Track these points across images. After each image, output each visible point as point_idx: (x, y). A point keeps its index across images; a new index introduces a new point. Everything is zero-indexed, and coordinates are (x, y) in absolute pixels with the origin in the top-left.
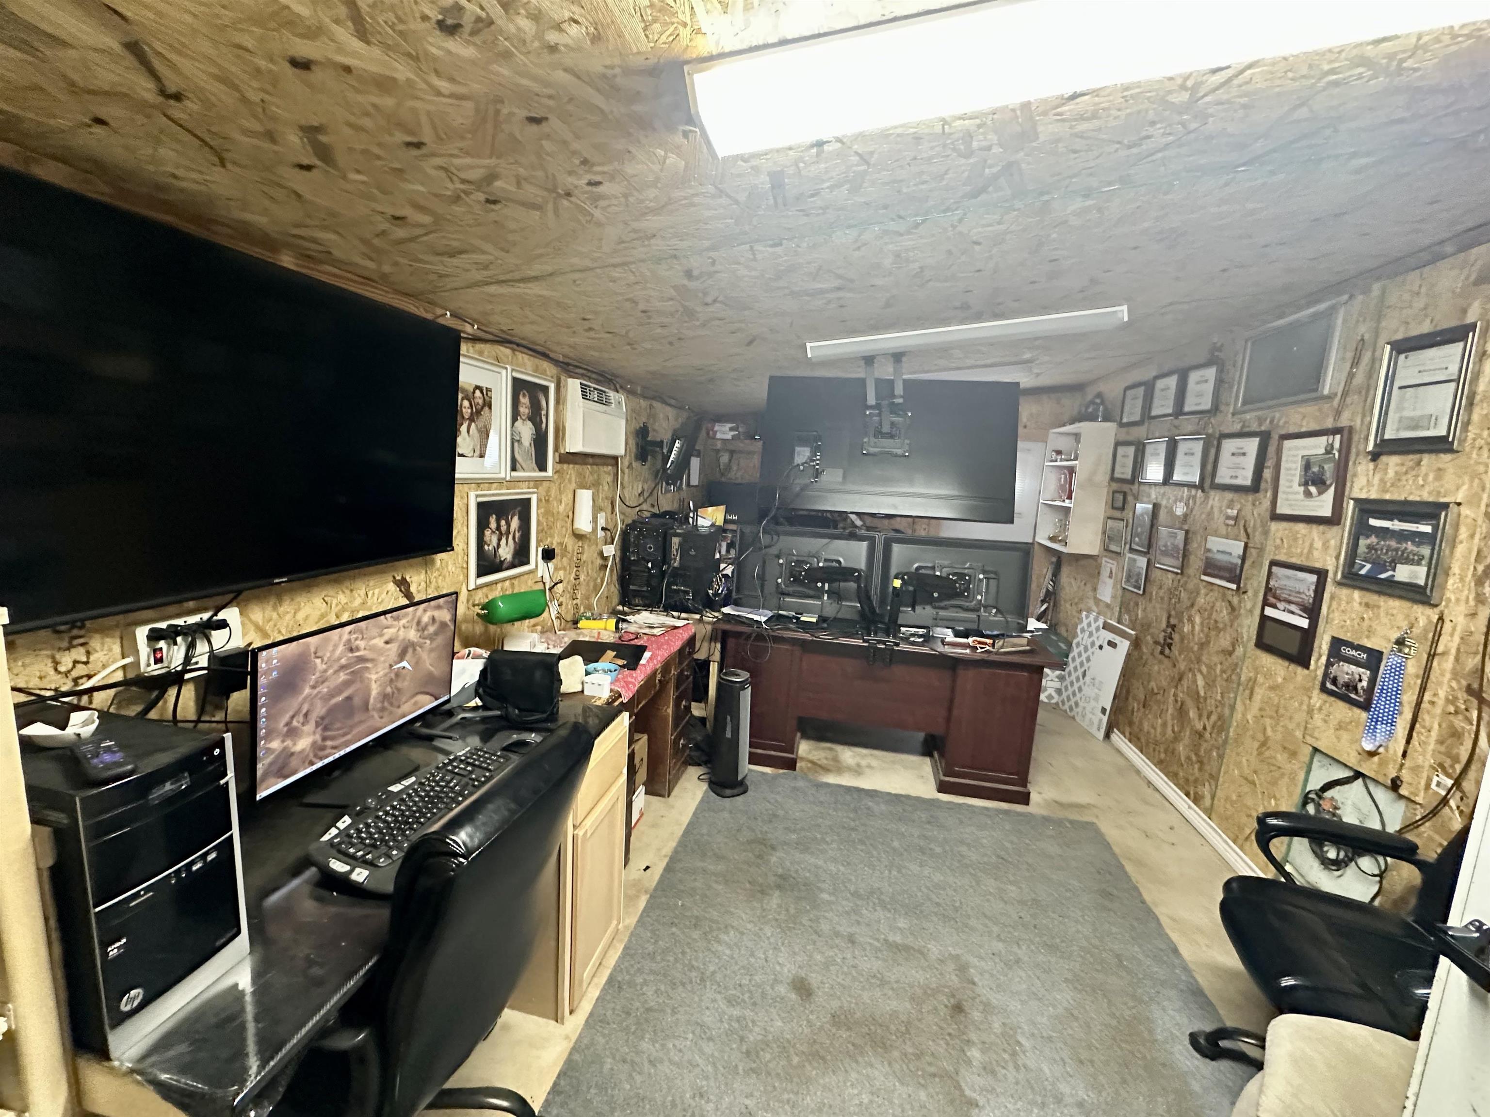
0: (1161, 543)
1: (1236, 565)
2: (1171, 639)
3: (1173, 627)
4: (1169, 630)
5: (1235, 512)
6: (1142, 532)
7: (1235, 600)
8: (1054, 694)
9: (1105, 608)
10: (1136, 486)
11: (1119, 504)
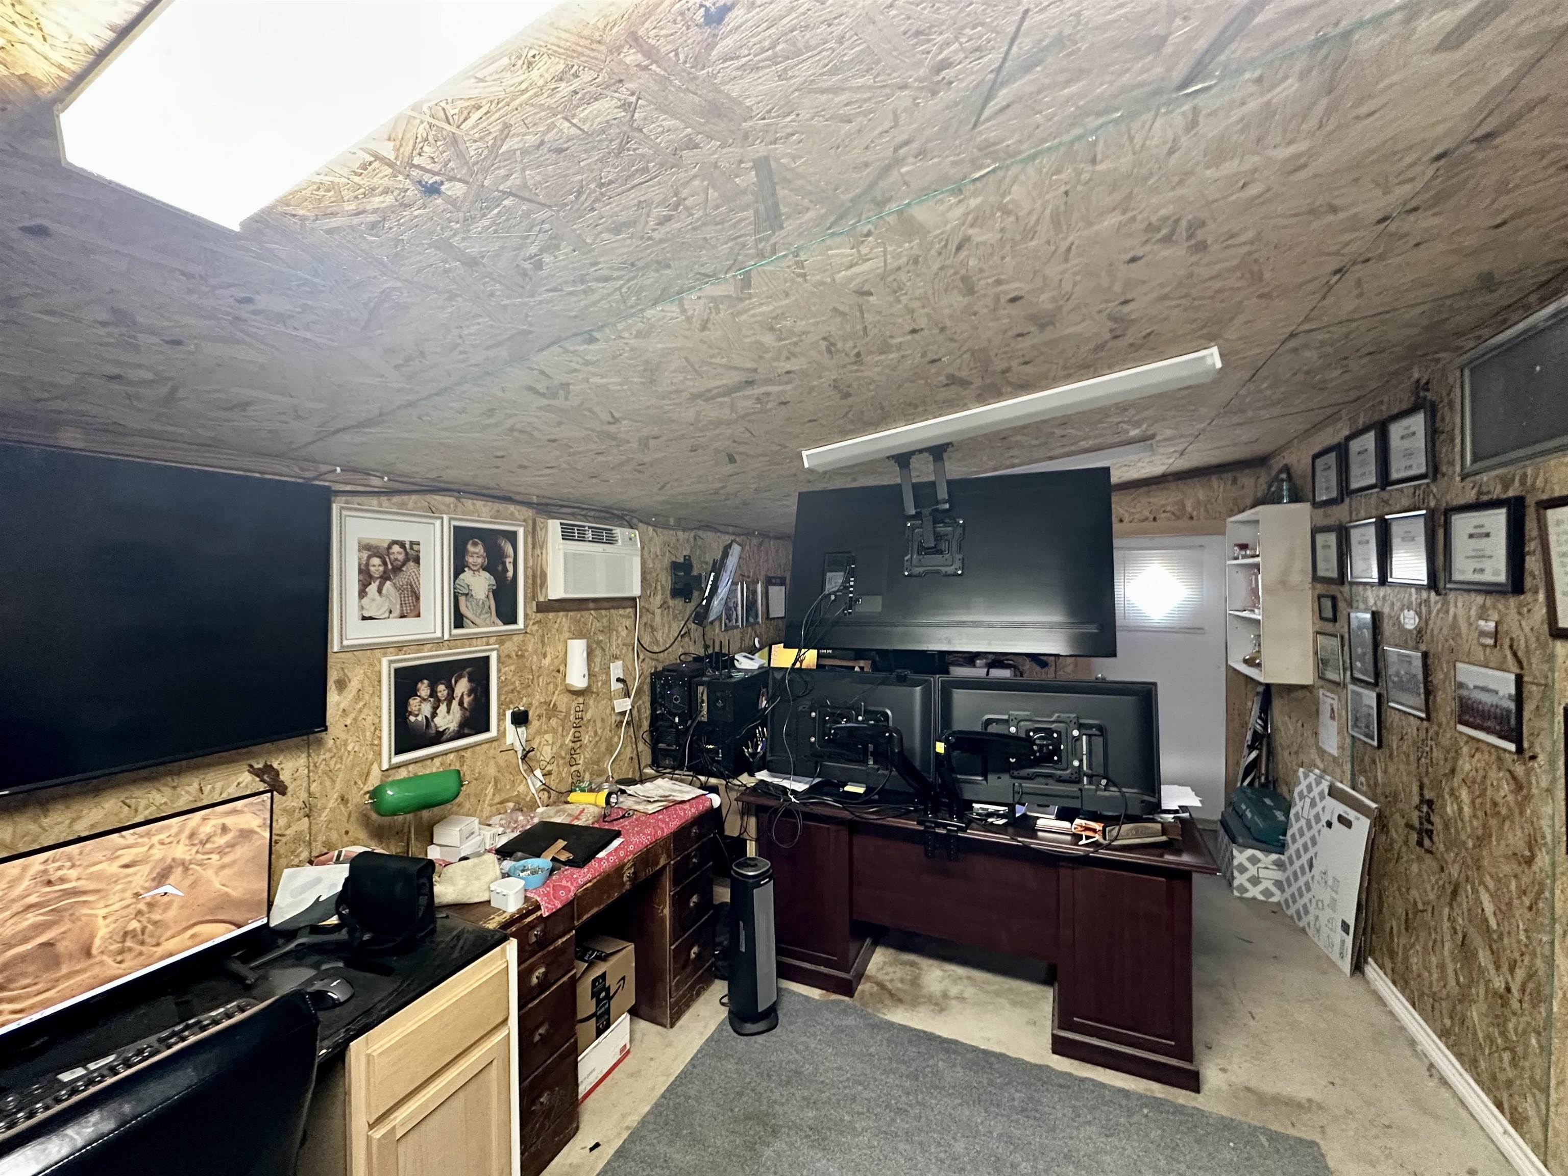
0: (1392, 671)
1: (1508, 711)
2: (1430, 822)
3: (1430, 803)
4: (1425, 809)
5: (1491, 625)
6: (1364, 654)
7: (1519, 770)
8: (1274, 889)
9: (1331, 764)
10: (1346, 588)
11: (1329, 614)
